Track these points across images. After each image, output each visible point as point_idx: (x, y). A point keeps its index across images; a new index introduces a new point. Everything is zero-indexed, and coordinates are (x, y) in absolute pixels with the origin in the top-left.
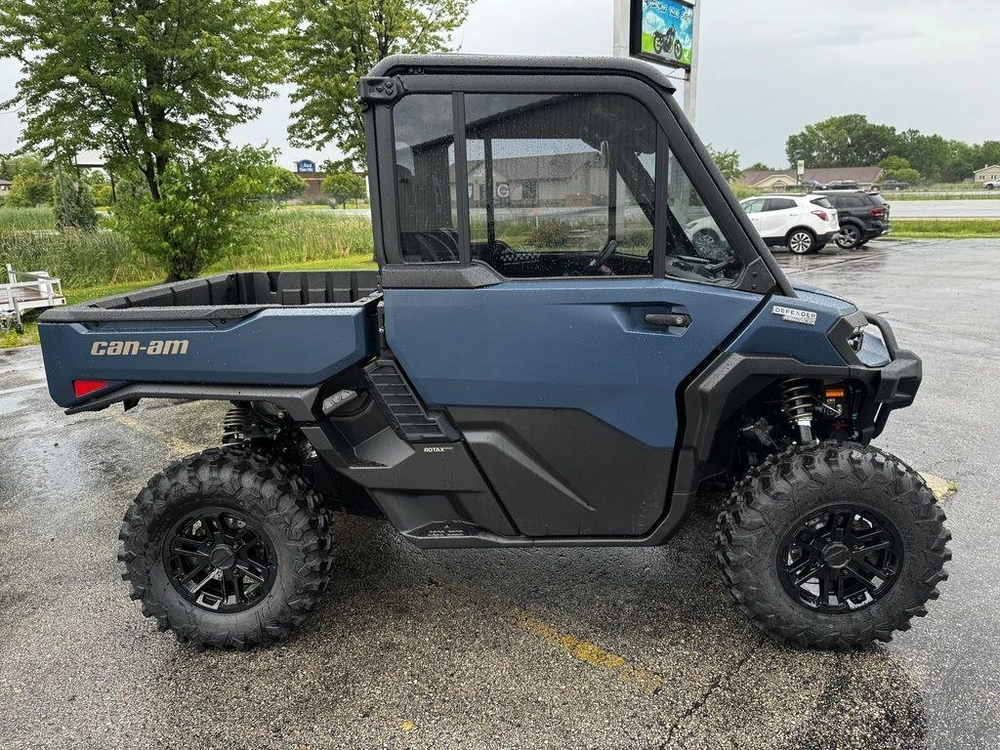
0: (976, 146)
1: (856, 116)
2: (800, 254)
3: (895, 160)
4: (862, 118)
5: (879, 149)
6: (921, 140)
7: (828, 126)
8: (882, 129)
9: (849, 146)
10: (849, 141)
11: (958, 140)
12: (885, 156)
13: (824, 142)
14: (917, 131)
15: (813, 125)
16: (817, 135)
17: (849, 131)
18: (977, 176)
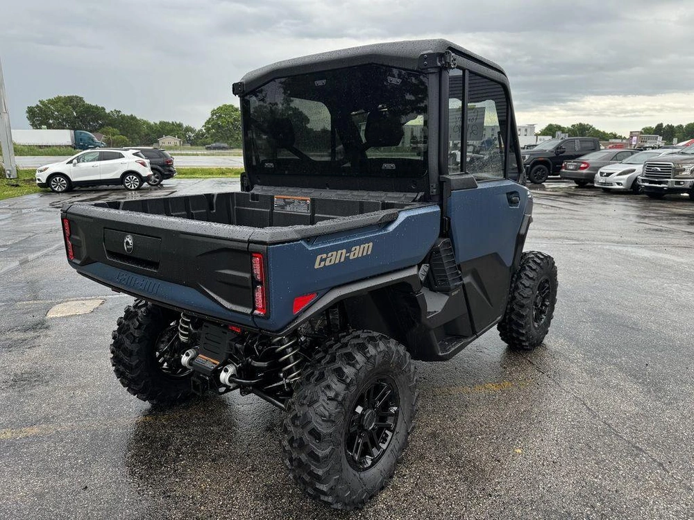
0: (156, 124)
1: (77, 97)
2: (133, 190)
3: (111, 129)
4: (81, 99)
5: (97, 122)
6: (123, 117)
7: (57, 102)
8: (97, 108)
9: (75, 118)
10: (75, 114)
11: (145, 119)
12: (102, 126)
13: (56, 113)
14: (120, 112)
15: (44, 100)
16: (49, 107)
17: (74, 108)
18: (160, 142)
